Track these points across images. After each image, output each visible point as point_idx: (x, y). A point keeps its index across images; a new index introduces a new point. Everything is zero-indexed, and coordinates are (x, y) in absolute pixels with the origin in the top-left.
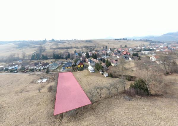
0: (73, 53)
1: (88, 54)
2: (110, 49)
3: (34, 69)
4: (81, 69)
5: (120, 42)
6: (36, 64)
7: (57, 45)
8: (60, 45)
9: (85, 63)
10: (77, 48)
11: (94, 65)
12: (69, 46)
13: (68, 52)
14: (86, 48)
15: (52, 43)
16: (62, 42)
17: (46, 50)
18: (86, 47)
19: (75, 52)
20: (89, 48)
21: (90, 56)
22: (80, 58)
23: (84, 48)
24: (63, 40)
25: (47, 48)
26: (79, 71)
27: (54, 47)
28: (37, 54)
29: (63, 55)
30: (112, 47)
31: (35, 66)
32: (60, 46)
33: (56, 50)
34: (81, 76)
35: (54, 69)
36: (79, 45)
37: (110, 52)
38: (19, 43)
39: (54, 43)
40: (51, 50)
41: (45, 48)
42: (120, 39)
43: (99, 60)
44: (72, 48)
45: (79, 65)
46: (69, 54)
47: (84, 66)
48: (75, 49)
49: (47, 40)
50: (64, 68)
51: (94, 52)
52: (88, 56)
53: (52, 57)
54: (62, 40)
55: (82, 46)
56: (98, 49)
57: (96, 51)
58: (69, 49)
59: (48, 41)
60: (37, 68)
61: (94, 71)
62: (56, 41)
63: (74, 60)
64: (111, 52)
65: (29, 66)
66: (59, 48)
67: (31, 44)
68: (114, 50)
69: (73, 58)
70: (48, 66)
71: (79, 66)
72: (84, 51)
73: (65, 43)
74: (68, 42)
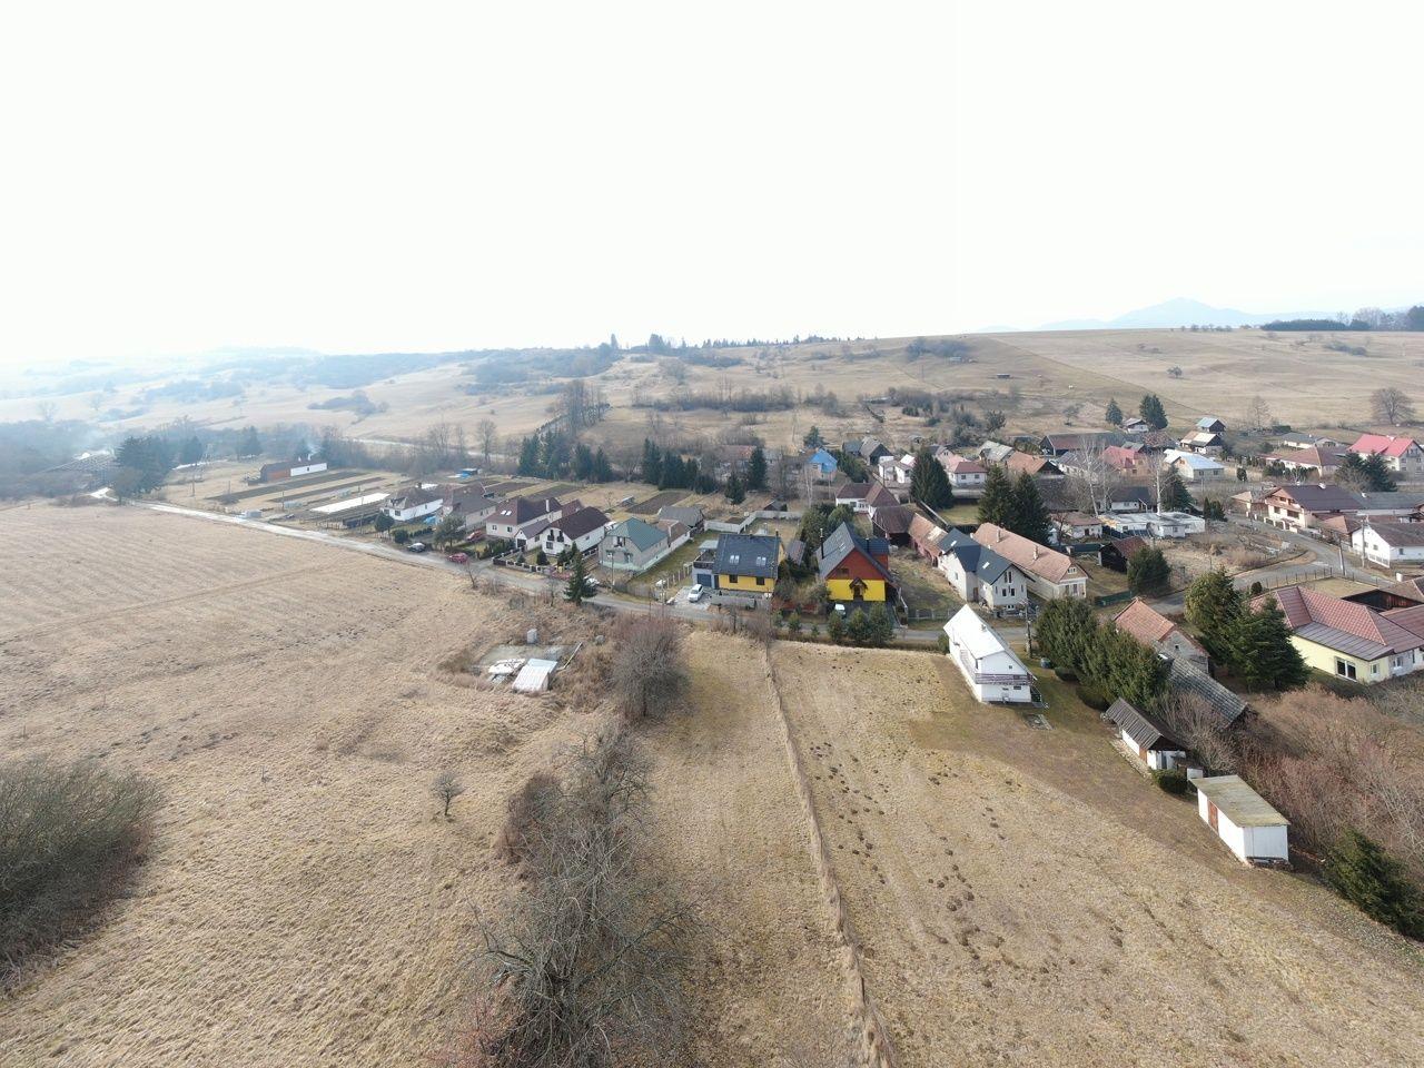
0: (795, 445)
1: (939, 469)
2: (1207, 437)
3: (511, 543)
4: (865, 631)
5: (1361, 352)
6: (526, 511)
7: (680, 377)
8: (698, 379)
9: (908, 564)
10: (828, 405)
11: (1009, 600)
12: (762, 387)
13: (755, 441)
14: (907, 412)
15: (652, 367)
16: (717, 357)
17: (608, 415)
18: (911, 403)
19: (813, 440)
20: (943, 410)
21: (956, 492)
22: (858, 504)
23: (892, 414)
24: (725, 345)
25: (612, 400)
26: (837, 638)
27: (660, 394)
28: (549, 437)
29: (714, 461)
30: (1233, 416)
31: (520, 521)
32: (697, 390)
33: (667, 419)
34: (863, 726)
35: (630, 566)
36: (847, 386)
37: (1211, 463)
38: (483, 361)
39: (661, 364)
40: (639, 418)
41: (600, 395)
42: (1348, 321)
43: (1078, 550)
44: (784, 404)
45: (839, 572)
46: (758, 459)
47: (891, 592)
48: (809, 419)
49: (623, 344)
50: (702, 580)
51: (998, 452)
52: (932, 489)
53: (637, 470)
54: (717, 344)
55: (876, 388)
56: (1050, 427)
57: (1022, 444)
58: (760, 417)
59: (628, 352)
60: (531, 544)
61: (1024, 695)
62: (676, 352)
63: (795, 512)
64: (1231, 470)
65: (490, 519)
66: (688, 405)
67: (535, 373)
68: (1268, 449)
69: (788, 495)
70: (595, 536)
71: (841, 589)
72: (895, 436)
73: (738, 362)
74: (755, 361)
